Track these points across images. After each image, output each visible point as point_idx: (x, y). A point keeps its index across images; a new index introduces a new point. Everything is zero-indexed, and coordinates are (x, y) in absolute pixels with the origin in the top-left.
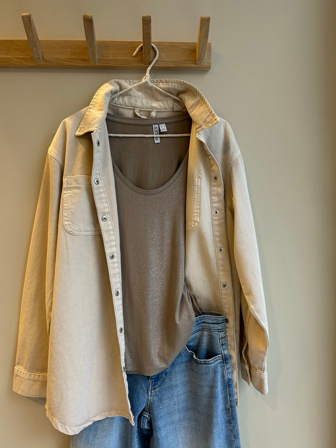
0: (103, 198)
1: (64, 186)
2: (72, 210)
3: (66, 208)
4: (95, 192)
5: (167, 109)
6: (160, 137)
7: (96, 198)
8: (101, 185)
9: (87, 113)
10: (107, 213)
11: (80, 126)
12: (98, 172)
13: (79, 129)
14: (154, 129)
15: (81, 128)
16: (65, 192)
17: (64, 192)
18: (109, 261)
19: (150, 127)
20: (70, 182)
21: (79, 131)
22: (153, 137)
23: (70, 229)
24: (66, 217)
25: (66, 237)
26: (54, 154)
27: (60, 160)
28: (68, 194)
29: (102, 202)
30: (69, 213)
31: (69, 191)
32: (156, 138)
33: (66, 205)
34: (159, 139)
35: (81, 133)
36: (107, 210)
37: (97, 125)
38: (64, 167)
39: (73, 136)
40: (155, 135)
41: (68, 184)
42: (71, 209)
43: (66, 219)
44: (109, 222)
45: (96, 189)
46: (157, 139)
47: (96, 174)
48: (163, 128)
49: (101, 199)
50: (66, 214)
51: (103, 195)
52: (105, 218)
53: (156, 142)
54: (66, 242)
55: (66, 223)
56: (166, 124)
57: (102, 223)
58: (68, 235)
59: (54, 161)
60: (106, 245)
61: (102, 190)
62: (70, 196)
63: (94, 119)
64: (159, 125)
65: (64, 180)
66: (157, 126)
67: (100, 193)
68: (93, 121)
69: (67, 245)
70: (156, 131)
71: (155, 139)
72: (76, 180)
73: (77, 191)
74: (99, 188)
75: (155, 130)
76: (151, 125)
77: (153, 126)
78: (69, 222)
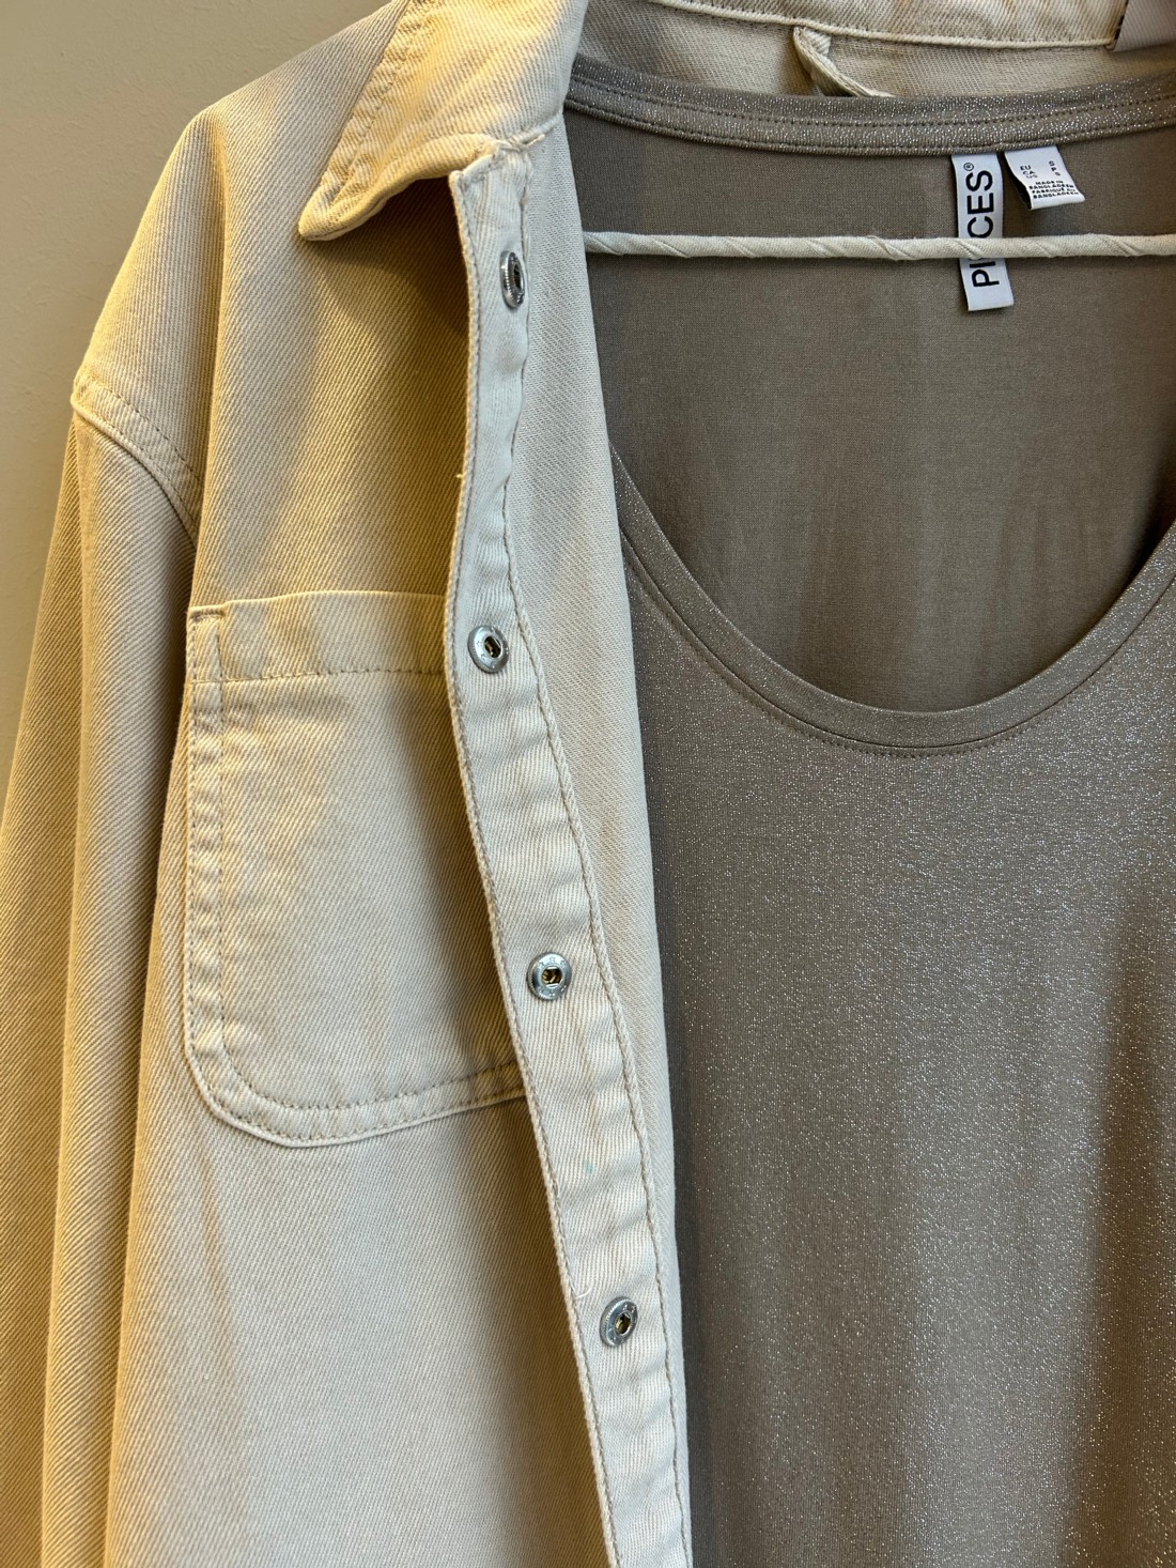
0: (544, 795)
1: (199, 685)
2: (265, 913)
3: (206, 890)
4: (476, 738)
5: (1060, 26)
6: (1014, 264)
7: (483, 791)
8: (520, 674)
9: (398, 42)
10: (573, 925)
11: (342, 153)
12: (497, 556)
13: (329, 179)
14: (963, 191)
15: (344, 171)
16: (207, 743)
17: (193, 741)
18: (596, 1362)
19: (932, 174)
20: (245, 652)
21: (331, 196)
22: (953, 264)
23: (244, 1098)
24: (205, 975)
25: (205, 1166)
26: (112, 402)
27: (162, 456)
28: (232, 765)
29: (535, 833)
30: (238, 944)
31: (236, 737)
32: (981, 265)
33: (206, 861)
34: (998, 273)
35: (349, 209)
36: (572, 900)
37: (499, 112)
38: (196, 519)
39: (280, 242)
40: (965, 245)
41: (230, 667)
42: (254, 900)
43: (208, 994)
44: (588, 1006)
45: (485, 713)
46: (980, 279)
47: (485, 574)
48: (1045, 175)
49: (525, 799)
50: (206, 955)
51: (539, 767)
52: (554, 974)
53: (978, 299)
54: (209, 1217)
55: (211, 1037)
56: (1060, 147)
57: (528, 1017)
58: (222, 1148)
59: (112, 466)
60: (570, 1227)
61: (529, 721)
62: (250, 784)
63: (471, 62)
64: (1009, 157)
65: (200, 633)
66: (991, 164)
67: (516, 748)
68: (453, 81)
69: (212, 1244)
70: (981, 210)
71: (967, 274)
72: (299, 635)
73: (312, 733)
74: (508, 703)
75: (975, 196)
76: (933, 156)
77: (959, 163)
78: (235, 1031)
